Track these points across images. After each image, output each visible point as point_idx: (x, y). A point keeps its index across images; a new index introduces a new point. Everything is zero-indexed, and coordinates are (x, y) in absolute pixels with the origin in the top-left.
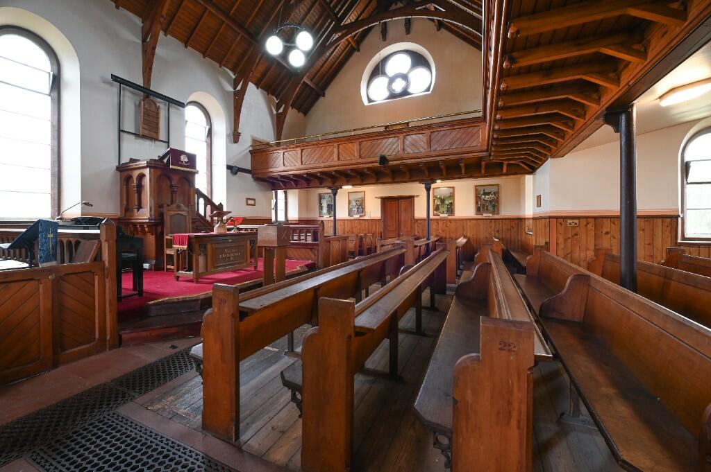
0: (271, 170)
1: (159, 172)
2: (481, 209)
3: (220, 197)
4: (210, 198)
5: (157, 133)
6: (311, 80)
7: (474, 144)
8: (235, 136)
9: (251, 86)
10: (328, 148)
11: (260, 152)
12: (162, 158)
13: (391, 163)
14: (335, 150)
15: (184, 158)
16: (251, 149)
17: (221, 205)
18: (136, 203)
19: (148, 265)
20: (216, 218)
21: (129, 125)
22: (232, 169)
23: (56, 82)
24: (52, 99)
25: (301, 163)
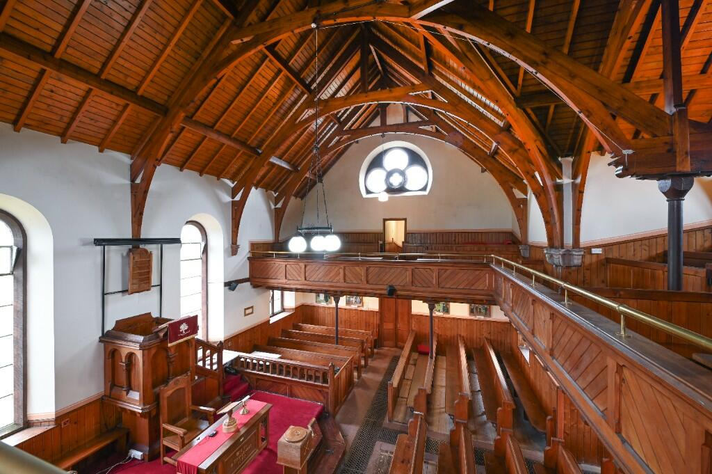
0: (272, 281)
2: (475, 310)
5: (148, 283)
7: (481, 288)
8: (234, 249)
10: (333, 267)
11: (258, 261)
14: (342, 271)
15: (183, 327)
16: (249, 255)
18: (125, 385)
19: (140, 453)
22: (230, 285)
23: (21, 259)
25: (305, 279)
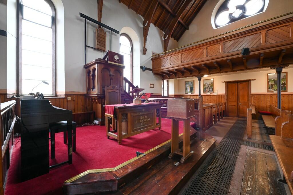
0: (163, 68)
1: (102, 66)
3: (137, 83)
4: (132, 83)
5: (105, 47)
6: (182, 20)
8: (144, 51)
9: (152, 25)
10: (199, 50)
11: (156, 59)
12: (104, 58)
13: (252, 53)
14: (205, 51)
15: (116, 57)
16: (152, 58)
17: (137, 87)
18: (92, 86)
19: (97, 121)
20: (134, 94)
21: (91, 43)
22: (143, 69)
23: (54, 20)
24: (53, 30)
25: (181, 62)
